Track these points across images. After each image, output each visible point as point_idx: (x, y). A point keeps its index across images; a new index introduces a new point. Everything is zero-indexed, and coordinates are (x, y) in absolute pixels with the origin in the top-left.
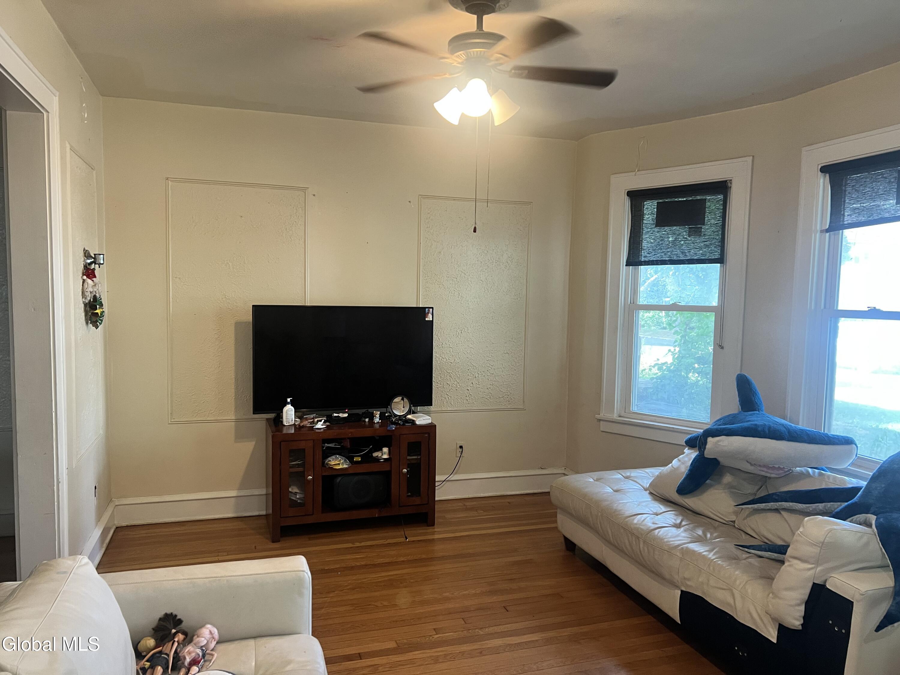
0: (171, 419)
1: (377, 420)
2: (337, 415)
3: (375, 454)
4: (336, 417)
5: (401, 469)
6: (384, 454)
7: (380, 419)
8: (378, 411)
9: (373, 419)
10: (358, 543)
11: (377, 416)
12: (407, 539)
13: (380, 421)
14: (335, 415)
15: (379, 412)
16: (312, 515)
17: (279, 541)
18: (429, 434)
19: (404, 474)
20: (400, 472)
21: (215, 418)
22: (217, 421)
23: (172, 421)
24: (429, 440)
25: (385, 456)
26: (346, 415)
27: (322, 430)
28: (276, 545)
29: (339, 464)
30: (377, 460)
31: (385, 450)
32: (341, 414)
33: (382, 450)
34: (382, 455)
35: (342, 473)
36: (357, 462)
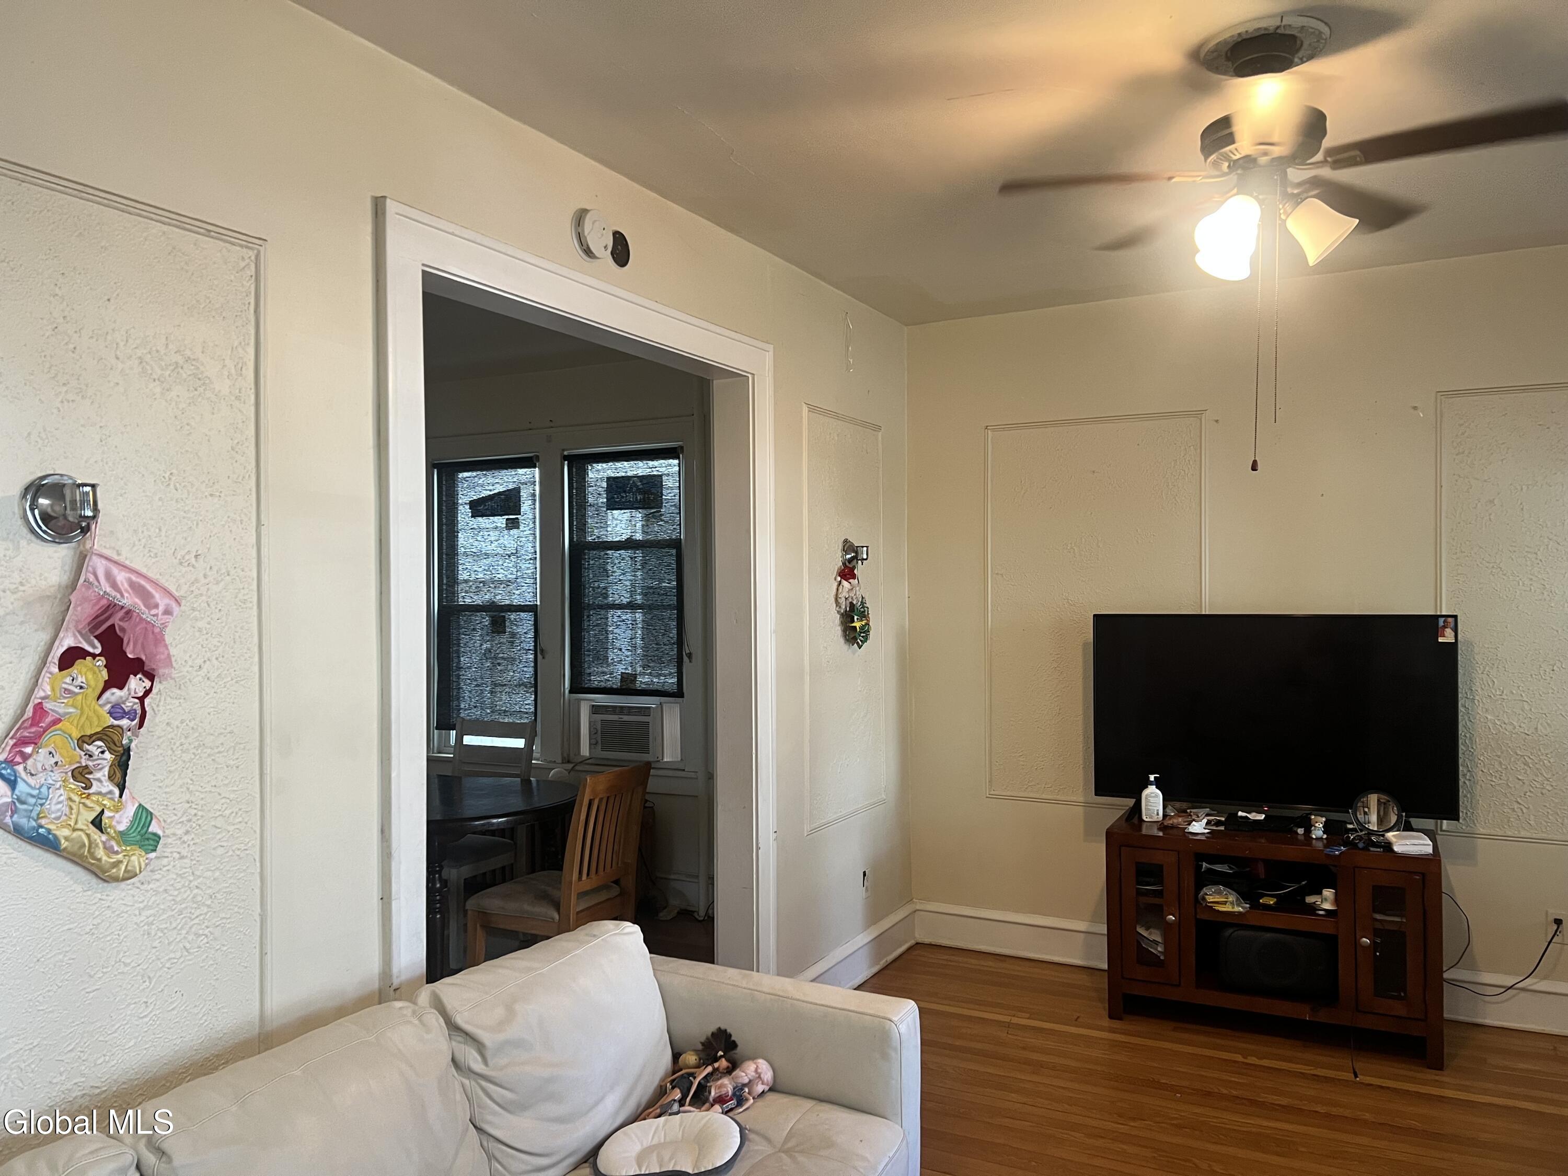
0: (990, 791)
1: (1318, 832)
2: (1244, 814)
3: (1310, 899)
4: (1242, 817)
5: (1358, 937)
6: (1326, 900)
7: (1324, 832)
8: (1322, 817)
9: (1310, 832)
10: (1254, 1058)
11: (1317, 825)
12: (1356, 1076)
13: (1325, 836)
14: (1240, 814)
15: (1324, 819)
16: (1179, 985)
17: (1120, 1019)
18: (1423, 875)
19: (1363, 947)
20: (1356, 943)
21: (1055, 797)
22: (1057, 802)
23: (992, 792)
24: (1424, 888)
25: (1327, 906)
26: (1262, 817)
27: (1203, 838)
28: (1116, 1024)
29: (1225, 903)
30: (1313, 909)
31: (1328, 893)
32: (1254, 814)
33: (1320, 893)
34: (1322, 902)
35: (1230, 920)
36: (1267, 907)
